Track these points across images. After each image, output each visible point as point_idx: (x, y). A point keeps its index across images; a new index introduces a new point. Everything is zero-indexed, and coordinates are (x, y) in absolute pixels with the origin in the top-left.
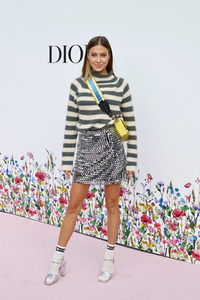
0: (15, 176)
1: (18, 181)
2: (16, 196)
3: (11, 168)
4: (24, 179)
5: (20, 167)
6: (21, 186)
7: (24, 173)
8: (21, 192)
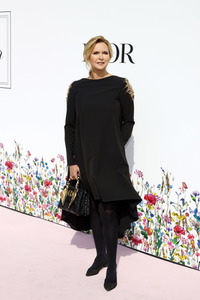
0: (44, 179)
1: (48, 184)
2: (45, 199)
3: (41, 170)
4: (54, 182)
5: (50, 169)
6: (51, 190)
7: (54, 176)
8: (50, 195)
